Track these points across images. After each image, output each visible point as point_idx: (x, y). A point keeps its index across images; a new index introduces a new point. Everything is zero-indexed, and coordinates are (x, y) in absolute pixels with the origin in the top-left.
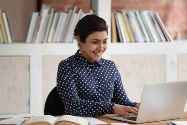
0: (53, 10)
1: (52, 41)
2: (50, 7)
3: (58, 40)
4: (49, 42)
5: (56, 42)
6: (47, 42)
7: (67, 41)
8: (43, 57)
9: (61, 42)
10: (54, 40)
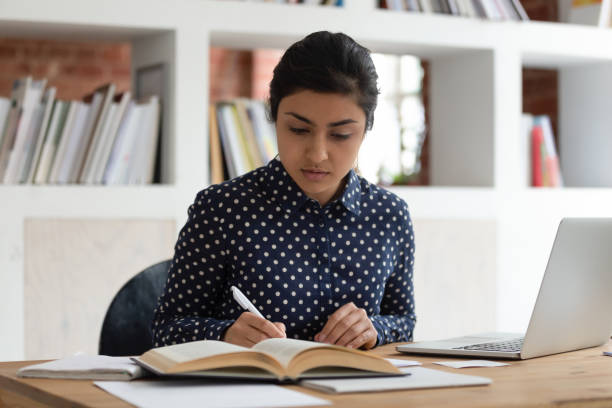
0: (53, 92)
1: (47, 181)
2: (44, 82)
3: (63, 177)
4: (39, 185)
5: (58, 183)
6: (34, 182)
7: (90, 179)
8: (27, 221)
9: (70, 182)
10: (52, 179)
